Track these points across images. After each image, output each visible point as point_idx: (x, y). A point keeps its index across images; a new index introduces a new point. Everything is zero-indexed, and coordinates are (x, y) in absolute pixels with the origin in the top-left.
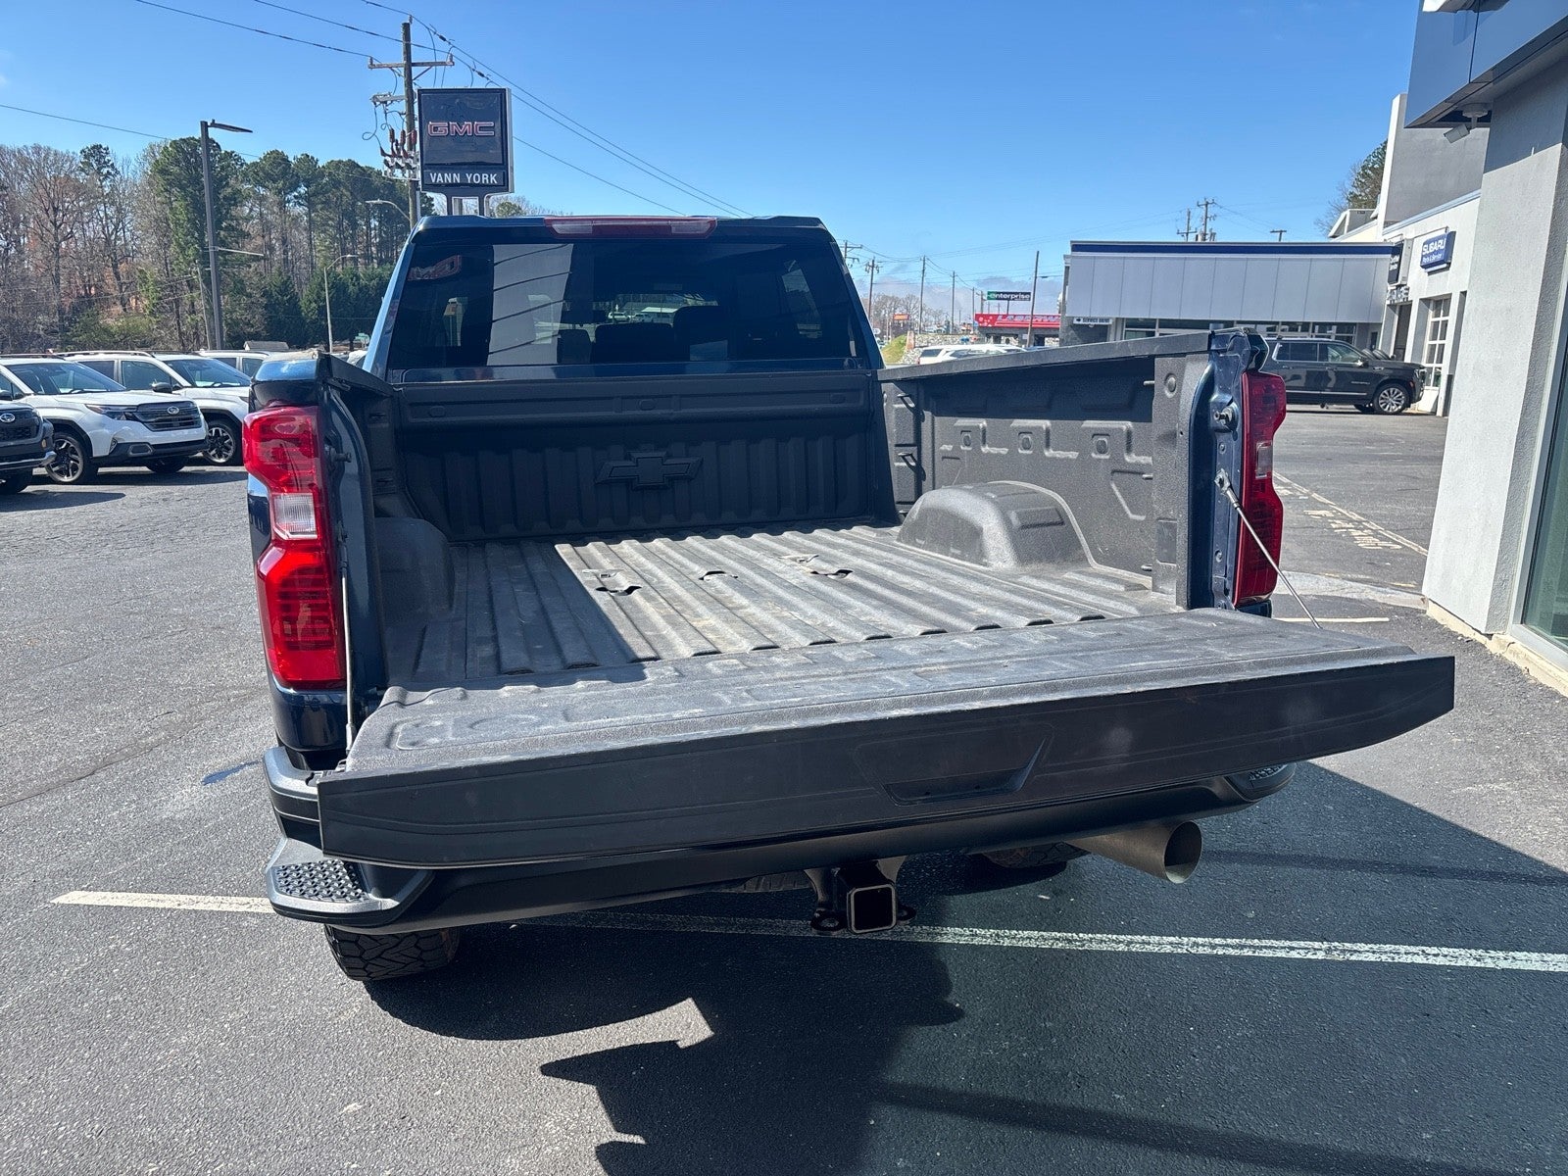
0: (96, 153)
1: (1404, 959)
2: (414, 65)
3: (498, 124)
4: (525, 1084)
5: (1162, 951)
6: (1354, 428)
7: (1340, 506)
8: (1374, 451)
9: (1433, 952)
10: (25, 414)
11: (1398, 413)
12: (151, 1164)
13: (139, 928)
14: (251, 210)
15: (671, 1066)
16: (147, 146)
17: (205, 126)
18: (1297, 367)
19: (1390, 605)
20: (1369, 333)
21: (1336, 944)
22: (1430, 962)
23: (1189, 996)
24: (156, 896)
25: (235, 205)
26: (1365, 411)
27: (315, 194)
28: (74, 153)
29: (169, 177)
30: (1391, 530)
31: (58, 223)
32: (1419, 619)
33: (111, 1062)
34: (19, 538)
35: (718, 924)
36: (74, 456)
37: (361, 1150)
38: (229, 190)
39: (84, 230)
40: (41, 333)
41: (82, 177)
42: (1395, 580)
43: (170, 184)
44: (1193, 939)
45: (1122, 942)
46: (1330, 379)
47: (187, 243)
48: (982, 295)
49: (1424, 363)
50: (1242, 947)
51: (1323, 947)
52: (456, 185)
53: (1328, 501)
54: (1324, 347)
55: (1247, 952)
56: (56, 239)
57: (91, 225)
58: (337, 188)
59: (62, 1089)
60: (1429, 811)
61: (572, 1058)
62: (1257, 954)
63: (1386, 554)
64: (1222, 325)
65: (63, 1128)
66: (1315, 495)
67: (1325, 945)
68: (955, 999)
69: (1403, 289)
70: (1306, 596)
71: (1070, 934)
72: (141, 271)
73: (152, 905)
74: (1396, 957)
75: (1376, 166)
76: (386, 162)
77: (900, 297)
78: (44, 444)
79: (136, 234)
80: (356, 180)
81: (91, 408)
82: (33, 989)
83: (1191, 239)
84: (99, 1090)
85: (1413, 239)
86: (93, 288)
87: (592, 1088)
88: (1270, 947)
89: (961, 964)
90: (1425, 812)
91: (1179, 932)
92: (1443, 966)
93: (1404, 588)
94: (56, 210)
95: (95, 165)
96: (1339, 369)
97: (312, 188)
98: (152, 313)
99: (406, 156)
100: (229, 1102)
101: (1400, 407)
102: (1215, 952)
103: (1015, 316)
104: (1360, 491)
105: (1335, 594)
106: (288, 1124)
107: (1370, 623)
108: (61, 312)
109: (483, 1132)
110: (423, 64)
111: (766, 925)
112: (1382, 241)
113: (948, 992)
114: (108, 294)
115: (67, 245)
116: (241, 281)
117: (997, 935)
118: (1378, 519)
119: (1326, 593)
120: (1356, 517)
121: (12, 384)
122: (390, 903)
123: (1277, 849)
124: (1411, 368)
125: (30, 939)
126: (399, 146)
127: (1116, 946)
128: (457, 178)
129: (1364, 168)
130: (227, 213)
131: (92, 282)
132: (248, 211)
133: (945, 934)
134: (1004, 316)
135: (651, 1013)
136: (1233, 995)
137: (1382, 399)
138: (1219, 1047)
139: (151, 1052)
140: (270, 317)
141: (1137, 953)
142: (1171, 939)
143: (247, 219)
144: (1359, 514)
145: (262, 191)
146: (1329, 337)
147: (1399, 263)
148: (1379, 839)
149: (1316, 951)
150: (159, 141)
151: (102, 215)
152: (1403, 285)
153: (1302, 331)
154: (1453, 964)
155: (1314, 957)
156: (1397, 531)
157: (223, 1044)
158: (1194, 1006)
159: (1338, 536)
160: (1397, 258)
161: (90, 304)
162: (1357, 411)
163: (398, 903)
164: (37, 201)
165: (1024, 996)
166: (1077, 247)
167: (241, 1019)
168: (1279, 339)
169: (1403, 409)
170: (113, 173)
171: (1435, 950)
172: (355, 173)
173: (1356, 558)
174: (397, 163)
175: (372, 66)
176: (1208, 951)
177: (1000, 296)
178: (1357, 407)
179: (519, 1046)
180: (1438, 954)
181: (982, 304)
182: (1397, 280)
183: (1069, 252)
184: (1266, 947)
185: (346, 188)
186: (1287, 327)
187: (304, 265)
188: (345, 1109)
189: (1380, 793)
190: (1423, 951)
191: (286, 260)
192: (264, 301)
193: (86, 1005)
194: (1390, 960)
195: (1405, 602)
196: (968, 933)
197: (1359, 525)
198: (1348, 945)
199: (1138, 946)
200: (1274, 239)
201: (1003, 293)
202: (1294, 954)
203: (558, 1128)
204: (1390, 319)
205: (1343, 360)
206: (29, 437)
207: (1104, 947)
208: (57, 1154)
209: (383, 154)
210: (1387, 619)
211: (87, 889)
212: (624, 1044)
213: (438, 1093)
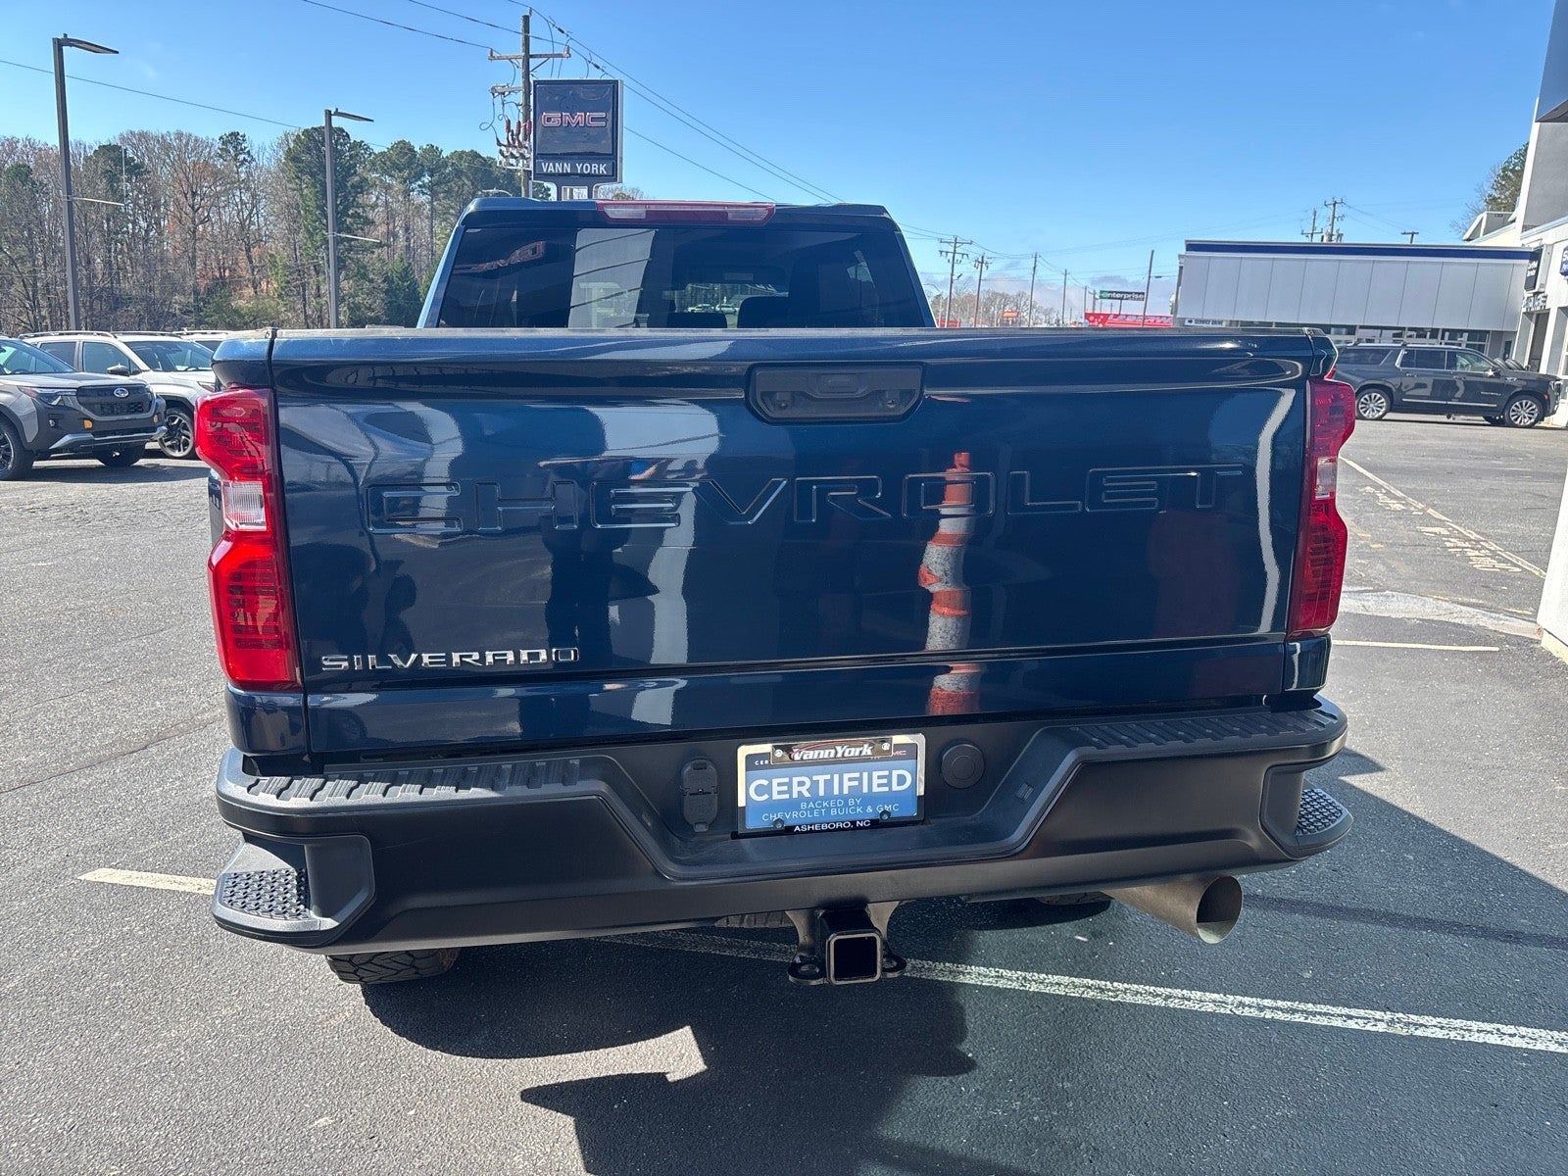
0: (234, 140)
1: (1476, 1038)
2: (532, 56)
3: (610, 116)
4: (502, 1110)
5: (1203, 1009)
6: (1480, 441)
7: (1457, 524)
8: (1500, 466)
9: (1510, 1032)
10: (138, 390)
11: (1531, 426)
12: (113, 1167)
13: (156, 911)
14: (378, 198)
15: (656, 1101)
16: (282, 134)
17: (329, 114)
18: (1422, 376)
19: (1501, 633)
20: (1503, 341)
21: (1401, 1015)
22: (1504, 1043)
23: (1227, 1065)
24: (178, 878)
25: (362, 192)
26: (1494, 423)
27: (438, 183)
28: (213, 139)
29: (300, 165)
30: (1512, 552)
31: (196, 207)
32: (1533, 650)
33: (99, 1052)
34: (124, 509)
35: (730, 947)
36: (185, 432)
37: (323, 1170)
38: (357, 179)
39: (220, 213)
40: (178, 312)
41: (219, 163)
42: (1510, 606)
43: (301, 172)
44: (1239, 998)
45: (1160, 996)
46: (1458, 389)
47: (315, 229)
48: (1094, 294)
49: (1560, 375)
50: (1294, 1011)
51: (1386, 1018)
52: (567, 175)
53: (1446, 519)
54: (1453, 357)
55: (1298, 1018)
56: (193, 221)
57: (227, 209)
58: (459, 178)
59: (46, 1078)
60: (1522, 867)
61: (555, 1085)
62: (1309, 1021)
63: (1502, 577)
64: (1344, 330)
65: (37, 1120)
66: (1430, 511)
67: (1388, 1016)
68: (968, 1048)
69: (1540, 296)
70: (1409, 619)
71: (1103, 983)
72: (271, 256)
73: (174, 887)
74: (1467, 1034)
75: (1517, 168)
76: (501, 152)
77: (1011, 294)
78: (155, 419)
79: (267, 220)
80: (477, 170)
81: (203, 386)
82: (41, 968)
83: (1317, 239)
84: (80, 1082)
85: (1553, 245)
86: (227, 271)
87: (570, 1120)
88: (1325, 1014)
89: (981, 1009)
90: (1516, 868)
91: (1225, 988)
92: (1519, 1048)
93: (1520, 614)
94: (194, 194)
95: (232, 151)
96: (1469, 379)
97: (436, 177)
98: (280, 296)
99: (521, 146)
100: (203, 1107)
101: (1533, 420)
102: (1262, 1014)
103: (1127, 316)
104: (1480, 508)
105: (1442, 619)
106: (257, 1134)
107: (1476, 652)
108: (196, 292)
109: (449, 1160)
110: (541, 56)
111: (779, 951)
112: (1520, 245)
113: (962, 1040)
114: (241, 277)
115: (205, 229)
116: (364, 267)
117: (1025, 978)
118: (1498, 539)
119: (1431, 618)
120: (1474, 536)
121: (129, 360)
122: (329, 923)
123: (1345, 901)
124: (1546, 381)
125: (50, 916)
126: (515, 136)
127: (1152, 999)
128: (568, 168)
129: (1505, 169)
130: (354, 200)
131: (226, 265)
132: (374, 199)
133: (969, 973)
134: (1116, 316)
135: (644, 1040)
136: (1278, 1067)
137: (1513, 411)
138: (1254, 1127)
139: (139, 1045)
140: (389, 302)
141: (1175, 1009)
142: (1215, 996)
143: (374, 207)
144: (1478, 533)
145: (388, 180)
146: (1460, 345)
147: (1537, 269)
148: (1462, 896)
149: (1376, 1022)
150: (293, 130)
151: (238, 200)
152: (1541, 293)
153: (1430, 338)
154: (1530, 1047)
155: (1374, 1029)
156: (1518, 553)
157: (210, 1041)
158: (1231, 1076)
159: (1452, 556)
160: (1535, 264)
161: (224, 284)
162: (1487, 423)
163: (337, 924)
164: (177, 185)
165: (1043, 1050)
166: (1192, 247)
167: (233, 1015)
168: (1404, 345)
169: (1536, 422)
170: (249, 159)
171: (1511, 1029)
172: (477, 164)
173: (1469, 580)
174: (511, 153)
175: (492, 57)
176: (1255, 1013)
177: (1111, 295)
178: (1486, 419)
179: (503, 1067)
180: (1515, 1035)
181: (1094, 303)
182: (1534, 287)
183: (1183, 251)
184: (1320, 1014)
185: (468, 178)
186: (1415, 333)
187: (424, 253)
188: (316, 1123)
189: (1468, 844)
190: (1498, 1030)
191: (408, 247)
192: (385, 286)
193: (88, 989)
194: (1459, 1038)
195: (1519, 630)
196: (993, 974)
197: (1476, 545)
198: (1414, 1018)
199: (1177, 1001)
200: (1405, 241)
201: (1117, 292)
202: (1351, 1024)
203: (526, 1163)
204: (1526, 328)
205: (1472, 369)
206: (141, 412)
207: (1139, 1000)
208: (25, 1148)
209: (499, 144)
210: (1496, 649)
211: (116, 867)
212: (611, 1073)
213: (412, 1112)
